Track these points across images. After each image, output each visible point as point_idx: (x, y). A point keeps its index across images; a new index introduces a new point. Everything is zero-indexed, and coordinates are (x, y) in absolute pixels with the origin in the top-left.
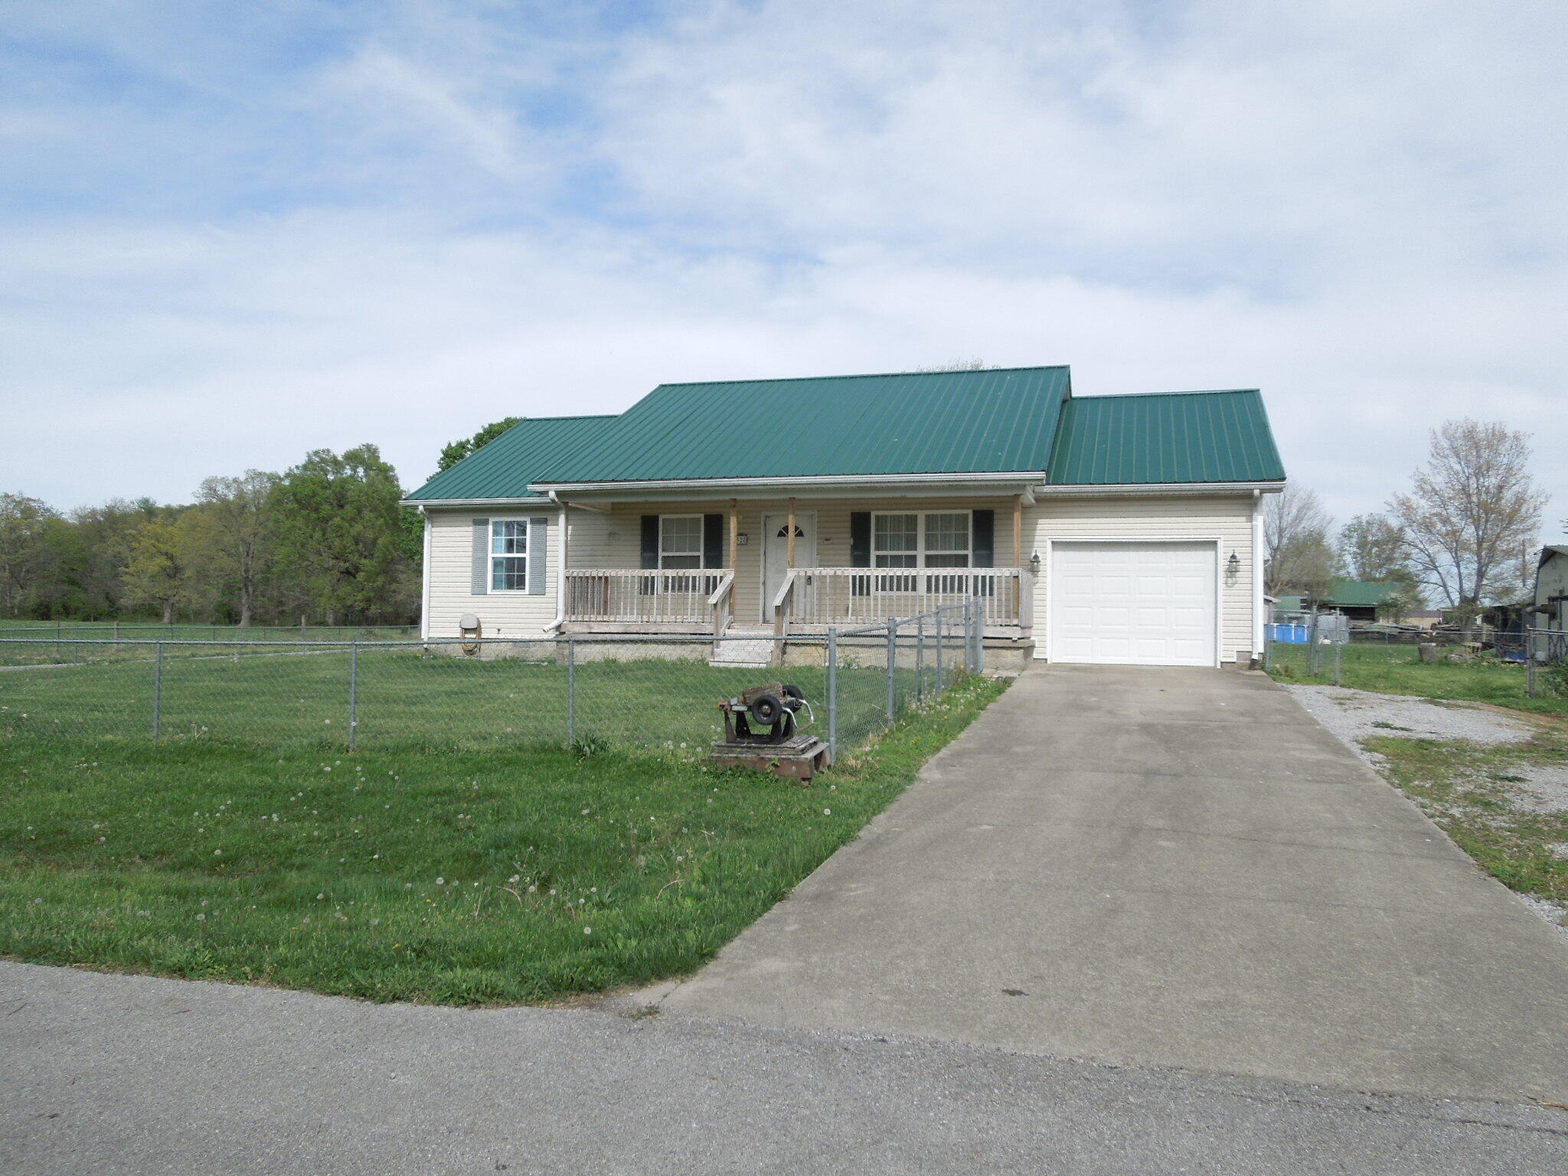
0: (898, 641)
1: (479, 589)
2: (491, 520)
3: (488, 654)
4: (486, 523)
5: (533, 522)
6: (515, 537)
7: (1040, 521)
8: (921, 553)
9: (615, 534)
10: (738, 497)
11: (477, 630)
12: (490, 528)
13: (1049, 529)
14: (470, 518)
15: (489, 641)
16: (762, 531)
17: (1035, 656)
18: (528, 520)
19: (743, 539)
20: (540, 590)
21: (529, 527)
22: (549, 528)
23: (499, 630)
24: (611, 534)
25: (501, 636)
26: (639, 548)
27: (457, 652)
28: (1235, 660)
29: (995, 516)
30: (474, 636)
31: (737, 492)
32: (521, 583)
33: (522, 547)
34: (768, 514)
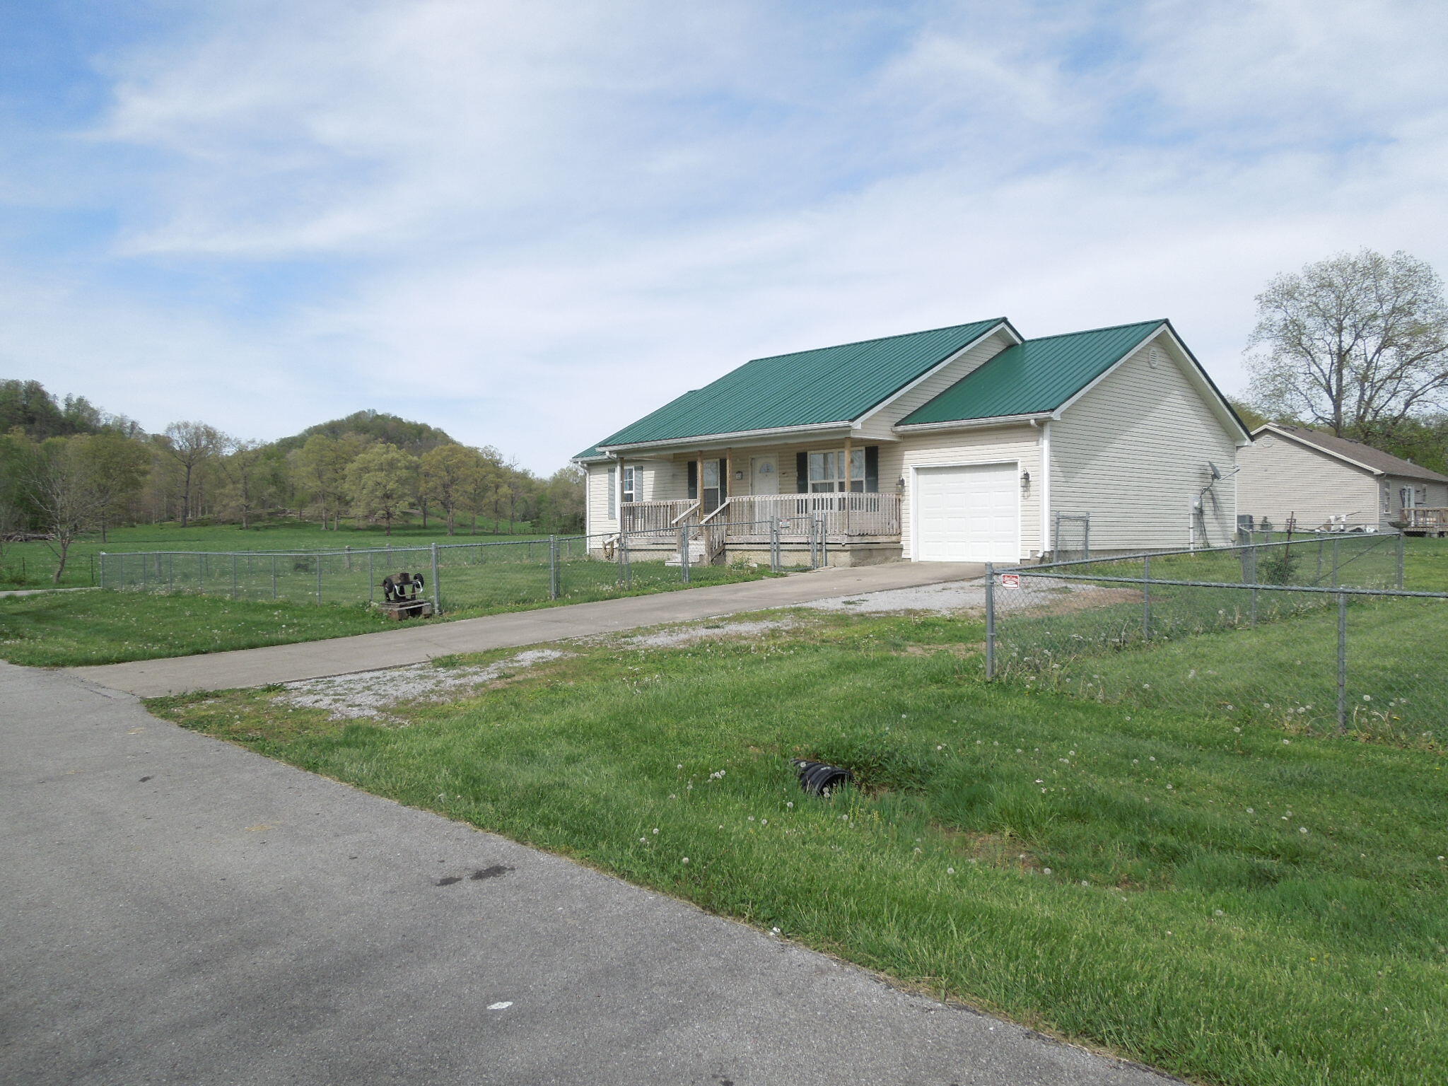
0: (782, 547)
5: (636, 469)
7: (906, 453)
8: (836, 481)
10: (732, 446)
11: (611, 544)
13: (912, 458)
14: (607, 468)
16: (750, 469)
17: (903, 556)
18: (633, 467)
19: (738, 476)
24: (673, 475)
26: (687, 484)
27: (602, 557)
28: (1028, 558)
29: (879, 451)
30: (610, 547)
34: (753, 456)
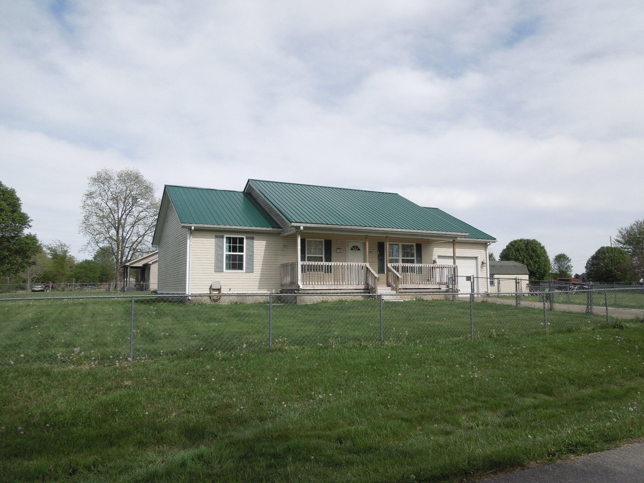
1: (218, 269)
2: (225, 236)
3: (225, 301)
4: (223, 237)
5: (247, 238)
6: (238, 245)
8: (400, 258)
9: (286, 246)
11: (219, 290)
12: (225, 240)
13: (437, 251)
14: (214, 234)
15: (225, 295)
16: (347, 248)
18: (245, 237)
19: (338, 251)
20: (250, 270)
21: (245, 241)
22: (255, 241)
23: (230, 290)
24: (284, 246)
25: (231, 292)
27: (207, 300)
29: (422, 246)
30: (217, 292)
31: (368, 232)
32: (240, 267)
33: (241, 250)
34: (348, 241)
